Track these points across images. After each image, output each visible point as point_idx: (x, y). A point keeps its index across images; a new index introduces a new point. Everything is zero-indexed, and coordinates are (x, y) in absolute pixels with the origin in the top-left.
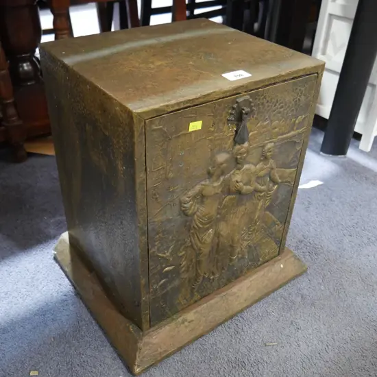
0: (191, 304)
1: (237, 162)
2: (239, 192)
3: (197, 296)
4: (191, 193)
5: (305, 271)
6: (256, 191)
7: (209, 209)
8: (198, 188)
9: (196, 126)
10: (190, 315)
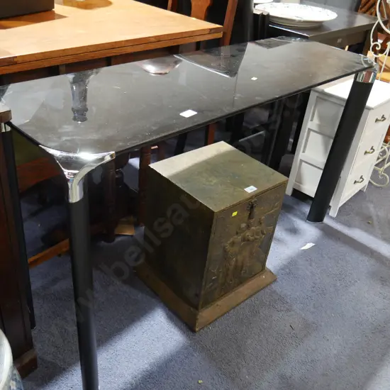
0: (221, 296)
1: (248, 227)
2: (248, 240)
3: (222, 293)
4: (229, 242)
5: (275, 280)
6: (256, 239)
7: (236, 249)
8: (231, 240)
9: (235, 214)
10: (219, 303)
